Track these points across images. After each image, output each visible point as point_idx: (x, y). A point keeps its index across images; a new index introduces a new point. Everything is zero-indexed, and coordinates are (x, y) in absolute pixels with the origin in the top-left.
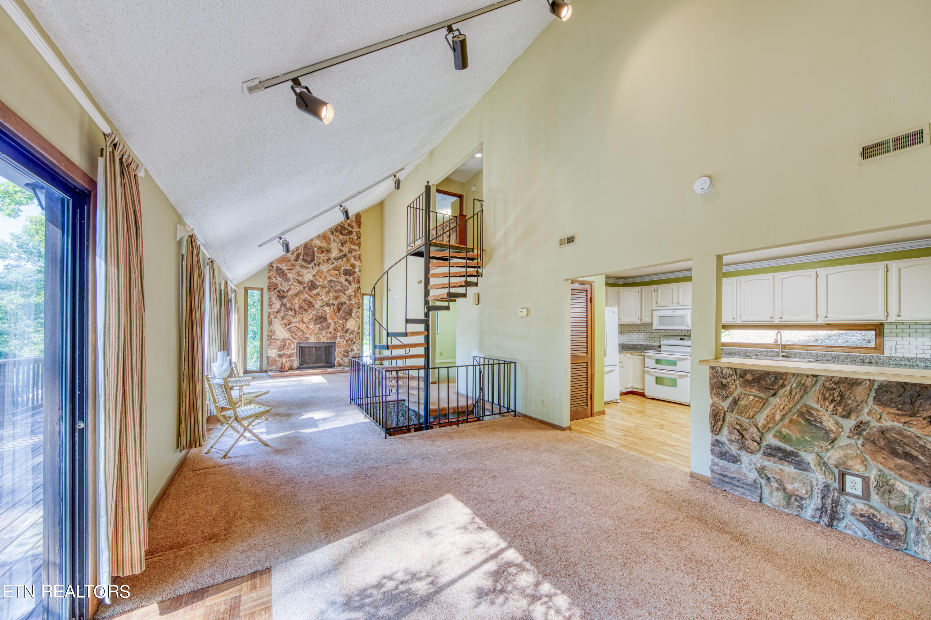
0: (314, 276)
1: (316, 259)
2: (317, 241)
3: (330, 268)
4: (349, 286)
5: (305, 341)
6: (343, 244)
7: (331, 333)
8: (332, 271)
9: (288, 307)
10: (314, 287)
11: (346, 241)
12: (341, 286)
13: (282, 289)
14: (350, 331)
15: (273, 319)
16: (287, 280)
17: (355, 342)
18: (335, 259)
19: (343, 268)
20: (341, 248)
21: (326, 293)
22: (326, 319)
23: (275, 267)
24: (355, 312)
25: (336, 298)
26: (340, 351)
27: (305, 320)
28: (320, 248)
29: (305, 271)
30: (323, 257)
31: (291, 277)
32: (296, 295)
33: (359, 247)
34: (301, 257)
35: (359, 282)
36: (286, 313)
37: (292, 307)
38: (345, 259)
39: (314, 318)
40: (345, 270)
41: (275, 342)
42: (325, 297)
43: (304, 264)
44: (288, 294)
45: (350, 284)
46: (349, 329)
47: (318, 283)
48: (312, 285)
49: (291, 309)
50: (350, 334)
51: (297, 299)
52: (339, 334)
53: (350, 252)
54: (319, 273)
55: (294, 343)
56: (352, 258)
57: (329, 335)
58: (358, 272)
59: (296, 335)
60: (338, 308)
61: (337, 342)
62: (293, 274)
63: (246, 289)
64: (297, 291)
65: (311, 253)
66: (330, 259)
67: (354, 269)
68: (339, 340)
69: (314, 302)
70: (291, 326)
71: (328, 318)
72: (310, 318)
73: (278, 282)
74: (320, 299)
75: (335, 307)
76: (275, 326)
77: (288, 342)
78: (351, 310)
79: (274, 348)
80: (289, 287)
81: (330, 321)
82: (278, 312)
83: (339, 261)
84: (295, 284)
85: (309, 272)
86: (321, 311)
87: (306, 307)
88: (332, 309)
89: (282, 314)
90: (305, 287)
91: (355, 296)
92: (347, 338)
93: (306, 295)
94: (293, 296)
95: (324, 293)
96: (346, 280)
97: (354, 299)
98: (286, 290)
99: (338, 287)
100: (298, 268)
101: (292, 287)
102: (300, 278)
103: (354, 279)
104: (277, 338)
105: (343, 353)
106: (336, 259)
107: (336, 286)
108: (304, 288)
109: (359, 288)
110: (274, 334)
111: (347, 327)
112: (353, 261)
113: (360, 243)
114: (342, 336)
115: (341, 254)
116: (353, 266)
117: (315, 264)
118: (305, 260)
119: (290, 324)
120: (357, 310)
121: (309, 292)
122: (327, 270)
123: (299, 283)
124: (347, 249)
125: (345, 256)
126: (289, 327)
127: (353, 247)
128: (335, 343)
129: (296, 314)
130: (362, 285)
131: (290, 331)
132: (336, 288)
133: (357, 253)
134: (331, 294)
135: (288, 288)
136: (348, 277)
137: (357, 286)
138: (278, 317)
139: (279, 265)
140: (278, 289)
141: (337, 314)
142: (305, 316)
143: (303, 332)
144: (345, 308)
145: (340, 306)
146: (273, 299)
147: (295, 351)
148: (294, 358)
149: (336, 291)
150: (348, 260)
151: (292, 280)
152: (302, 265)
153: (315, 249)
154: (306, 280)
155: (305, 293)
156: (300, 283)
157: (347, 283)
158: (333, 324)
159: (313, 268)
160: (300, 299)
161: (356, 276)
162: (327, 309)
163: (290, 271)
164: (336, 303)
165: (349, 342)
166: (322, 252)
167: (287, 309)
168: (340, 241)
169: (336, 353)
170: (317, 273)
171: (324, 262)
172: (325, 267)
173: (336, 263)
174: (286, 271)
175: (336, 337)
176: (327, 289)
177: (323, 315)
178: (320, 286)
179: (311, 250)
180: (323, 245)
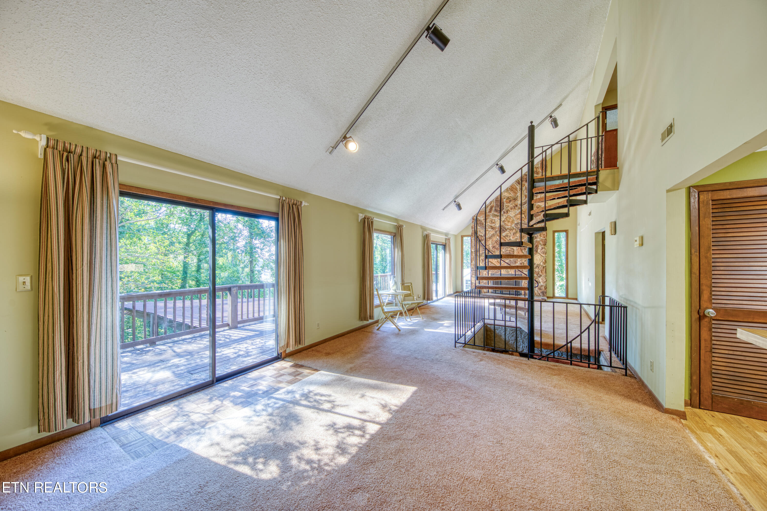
0: (504, 221)
1: (505, 208)
2: (506, 193)
3: (517, 213)
10: (503, 230)
13: (480, 234)
14: (536, 265)
16: (484, 227)
17: (541, 275)
21: (514, 234)
23: (476, 219)
24: (540, 248)
28: (508, 198)
29: (496, 219)
30: (511, 205)
32: (491, 238)
34: (494, 208)
42: (513, 238)
43: (496, 214)
47: (507, 227)
50: (536, 268)
51: (491, 241)
54: (508, 219)
63: (462, 237)
64: (491, 235)
65: (501, 204)
66: (517, 206)
74: (508, 239)
78: (537, 246)
84: (489, 230)
86: (509, 249)
87: (497, 246)
89: (480, 252)
93: (498, 237)
95: (512, 234)
98: (483, 235)
100: (491, 217)
101: (487, 232)
102: (493, 225)
106: (523, 204)
108: (496, 232)
117: (504, 212)
118: (496, 211)
120: (543, 246)
122: (514, 215)
123: (492, 229)
134: (517, 234)
135: (484, 233)
139: (478, 217)
146: (474, 242)
152: (494, 215)
153: (504, 200)
154: (498, 226)
155: (496, 236)
159: (503, 215)
160: (493, 240)
166: (510, 201)
170: (506, 219)
171: (511, 209)
172: (513, 213)
174: (483, 221)
176: (514, 231)
177: (511, 252)
178: (508, 228)
179: (501, 202)
180: (511, 196)
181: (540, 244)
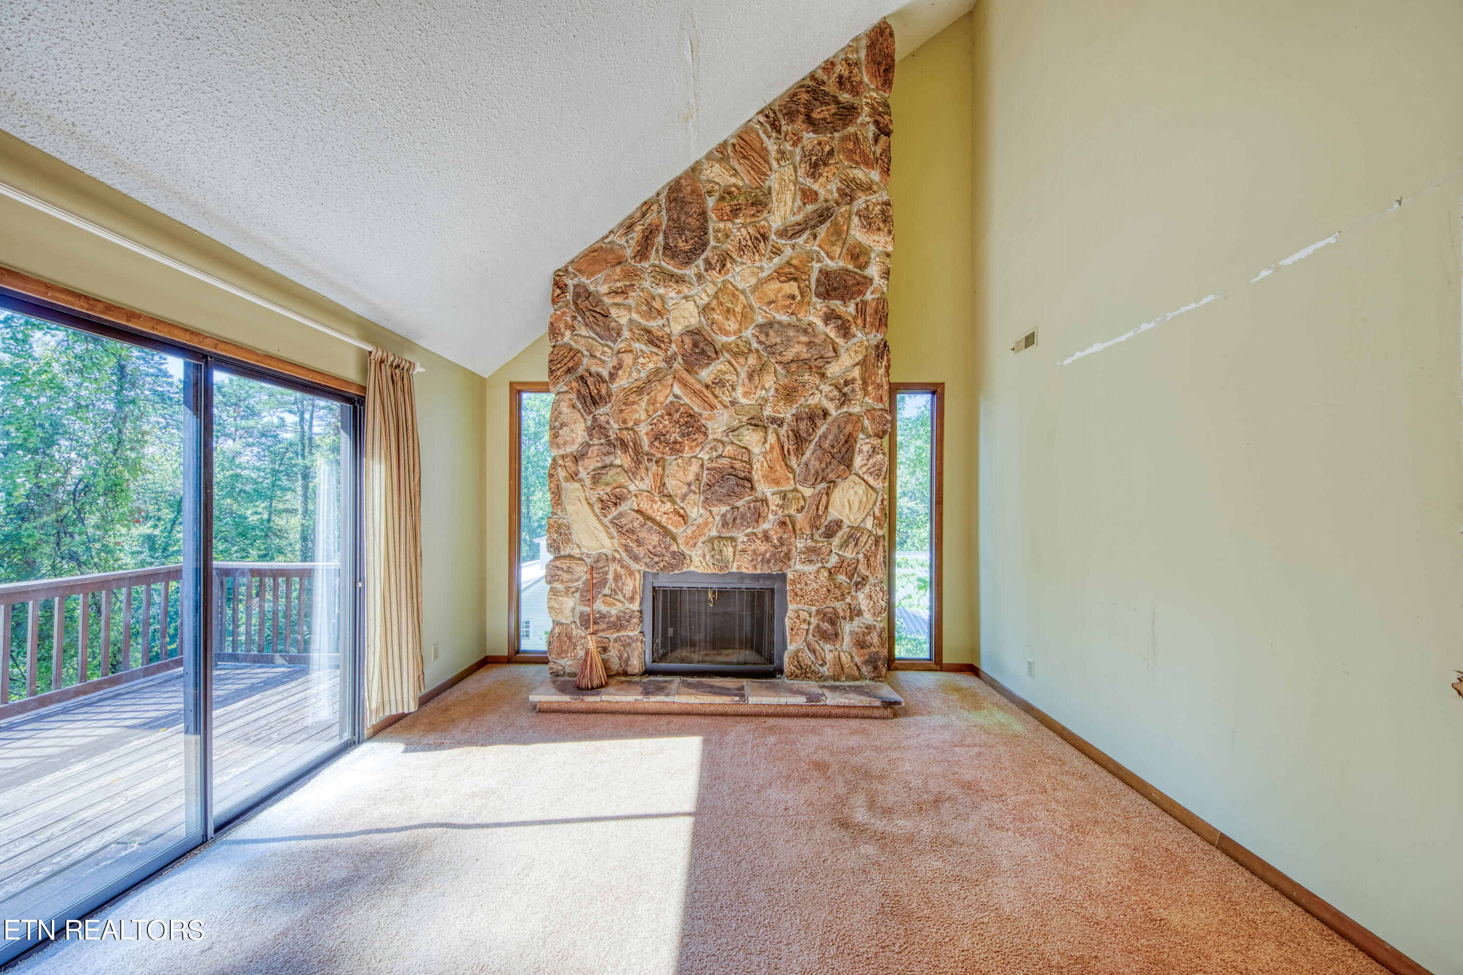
0: (705, 310)
1: (712, 243)
2: (717, 168)
3: (765, 274)
4: (840, 341)
5: (673, 567)
6: (815, 167)
7: (766, 538)
8: (776, 285)
9: (613, 437)
10: (703, 352)
11: (831, 153)
12: (810, 344)
13: (593, 369)
14: (845, 529)
15: (564, 485)
16: (611, 333)
17: (865, 579)
18: (783, 233)
19: (816, 266)
20: (809, 182)
21: (750, 377)
22: (750, 480)
23: (571, 288)
24: (866, 448)
25: (789, 394)
26: (804, 615)
27: (672, 484)
28: (727, 194)
29: (671, 293)
30: (740, 229)
31: (623, 321)
32: (640, 391)
33: (886, 171)
34: (660, 238)
35: (882, 320)
36: (608, 460)
37: (627, 436)
38: (823, 231)
39: (705, 480)
40: (825, 273)
41: (569, 571)
42: (746, 394)
43: (670, 267)
44: (615, 387)
45: (845, 331)
46: (839, 524)
47: (721, 339)
48: (695, 345)
49: (624, 445)
50: (844, 545)
51: (644, 405)
52: (800, 544)
53: (847, 195)
54: (724, 299)
55: (631, 573)
56: (856, 220)
57: (762, 547)
58: (877, 281)
59: (639, 543)
60: (797, 433)
61: (790, 576)
62: (629, 308)
63: (515, 391)
64: (643, 375)
65: (693, 222)
66: (765, 237)
67: (864, 266)
68: (799, 567)
69: (706, 414)
70: (624, 507)
71: (756, 476)
72: (691, 477)
73: (580, 345)
74: (726, 400)
75: (783, 431)
76: (569, 508)
77: (613, 567)
78: (849, 442)
79: (567, 589)
80: (614, 362)
81: (764, 489)
82: (577, 458)
83: (800, 241)
84: (637, 346)
85: (686, 298)
86: (729, 450)
87: (675, 436)
88: (772, 438)
89: (591, 464)
90: (674, 357)
91: (865, 383)
92: (834, 560)
93: (677, 389)
94: (628, 392)
95: (743, 375)
96: (830, 317)
97: (860, 395)
98: (605, 374)
99: (797, 350)
100: (647, 284)
101: (628, 359)
102: (653, 324)
103: (861, 309)
104: (576, 552)
105: (814, 621)
106: (790, 232)
107: (788, 342)
108: (669, 360)
109: (882, 350)
110: (568, 541)
111: (834, 514)
112: (858, 234)
113: (887, 151)
114: (812, 554)
115: (810, 208)
116: (858, 255)
117: (707, 262)
118: (670, 251)
119: (618, 500)
120: (876, 441)
121: (685, 375)
122: (753, 281)
123: (651, 342)
124: (833, 187)
125: (823, 215)
126: (614, 512)
127: (859, 174)
128: (783, 577)
129: (638, 462)
130: (894, 334)
131: (619, 527)
132: (790, 355)
133: (873, 198)
134: (769, 381)
135: (612, 362)
136: (836, 304)
137: (875, 338)
138: (583, 474)
139: (583, 279)
140: (581, 371)
141: (793, 462)
142: (671, 469)
143: (666, 532)
144: (824, 436)
145: (803, 426)
146: (565, 408)
147: (636, 606)
148: (633, 633)
149: (786, 365)
150: (838, 233)
151: (626, 334)
152: (663, 271)
153: (711, 202)
154: (677, 329)
155: (669, 379)
156: (653, 340)
157: (831, 331)
158: (774, 501)
159: (699, 277)
160: (653, 402)
161: (869, 297)
162: (751, 438)
163: (619, 299)
164: (788, 413)
165: (842, 578)
166: (736, 211)
167: (609, 443)
168: (806, 155)
169: (787, 622)
170: (716, 296)
171: (741, 249)
172: (747, 272)
173: (788, 252)
174: (607, 300)
175: (788, 556)
176: (752, 360)
177: (738, 465)
178: (726, 347)
179: (694, 209)
180: (740, 183)
181: (863, 429)
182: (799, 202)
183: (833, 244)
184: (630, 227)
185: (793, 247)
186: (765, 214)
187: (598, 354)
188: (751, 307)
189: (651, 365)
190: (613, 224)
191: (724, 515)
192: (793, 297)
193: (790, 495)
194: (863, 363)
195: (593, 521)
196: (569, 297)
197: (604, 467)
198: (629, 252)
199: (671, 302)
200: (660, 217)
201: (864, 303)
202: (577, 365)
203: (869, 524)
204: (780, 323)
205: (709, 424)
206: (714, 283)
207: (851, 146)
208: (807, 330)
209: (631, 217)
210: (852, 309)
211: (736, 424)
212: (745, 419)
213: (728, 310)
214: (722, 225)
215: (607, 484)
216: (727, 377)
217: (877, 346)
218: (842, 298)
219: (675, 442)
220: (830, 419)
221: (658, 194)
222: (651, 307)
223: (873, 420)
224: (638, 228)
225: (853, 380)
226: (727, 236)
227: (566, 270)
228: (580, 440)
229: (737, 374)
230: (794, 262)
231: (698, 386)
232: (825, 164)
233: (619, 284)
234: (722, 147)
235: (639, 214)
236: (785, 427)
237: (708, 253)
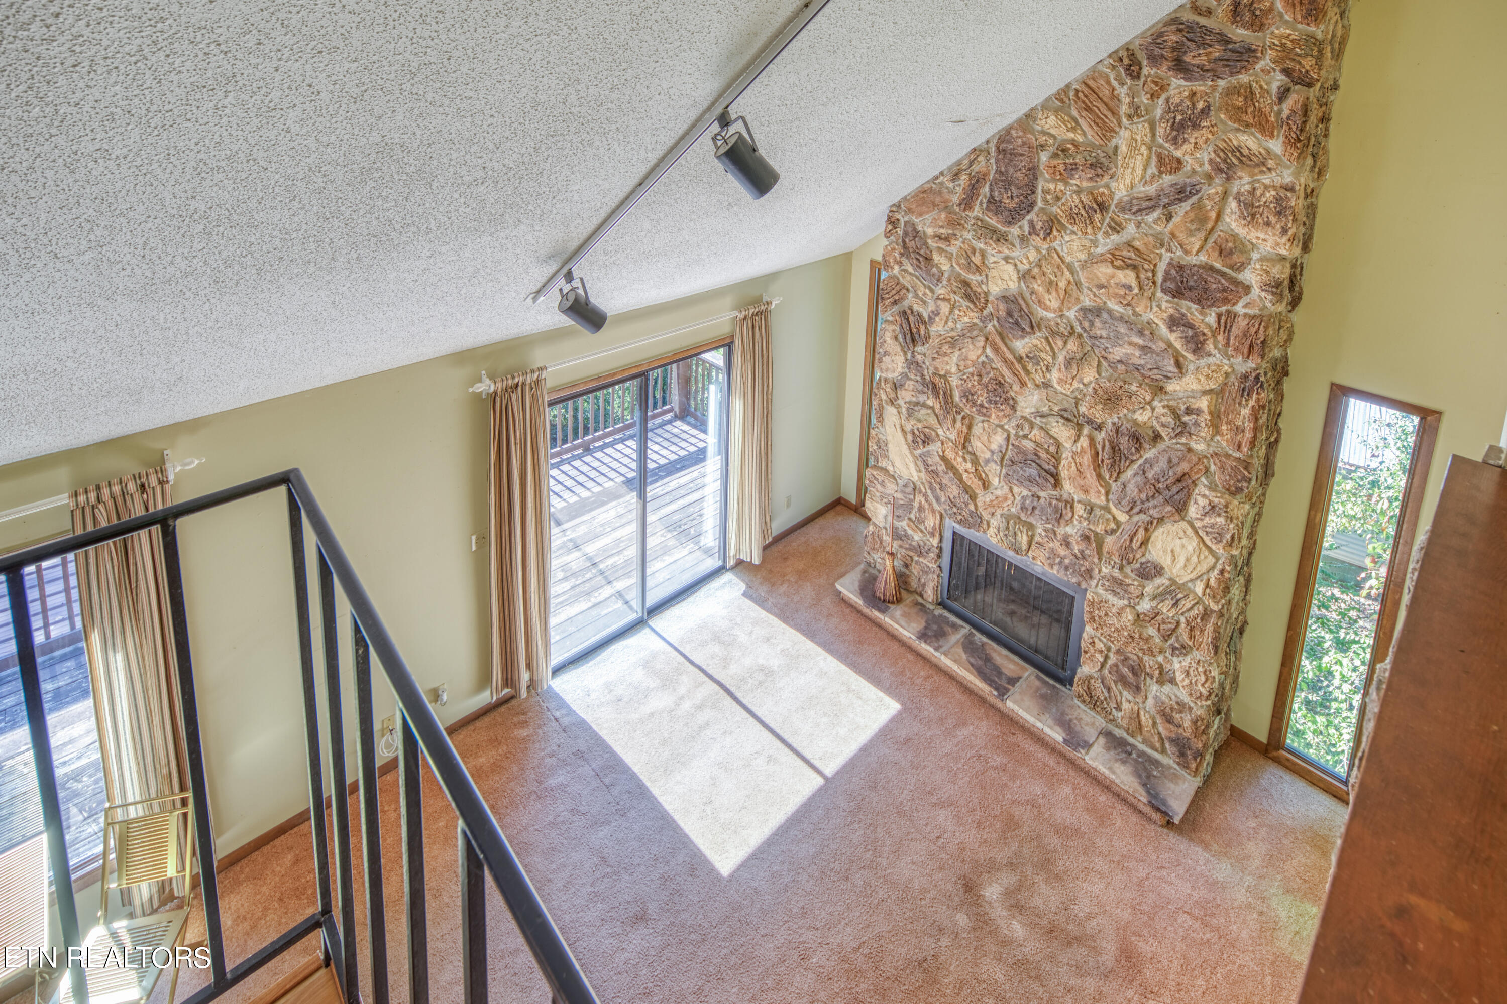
0: (1025, 277)
1: (1040, 204)
3: (1099, 250)
4: (1189, 355)
6: (1180, 129)
7: (1067, 543)
8: (1108, 269)
9: (927, 378)
10: (1018, 322)
11: (1205, 112)
12: (1144, 349)
13: (916, 308)
14: (1165, 580)
15: (884, 407)
16: (934, 276)
17: (1185, 648)
18: (1124, 208)
19: (1167, 256)
20: (1172, 145)
21: (1069, 363)
22: (1053, 475)
23: (902, 226)
24: (1202, 502)
25: (1109, 399)
26: (1100, 645)
27: (976, 445)
28: (1062, 150)
29: (993, 252)
30: (1074, 194)
31: (945, 267)
32: (953, 343)
33: (1295, 142)
34: (987, 189)
35: (1253, 347)
36: (922, 398)
37: (939, 382)
38: (1182, 210)
39: (1008, 455)
40: (1178, 267)
41: (885, 483)
42: (1060, 381)
43: (994, 222)
44: (932, 331)
45: (1197, 345)
46: (1159, 571)
47: (1039, 313)
48: (1009, 314)
49: (936, 389)
50: (1161, 596)
51: (955, 359)
52: (1105, 569)
53: (1225, 170)
54: (1046, 271)
55: (933, 511)
56: (1233, 205)
57: (1062, 551)
58: (1255, 295)
59: (942, 487)
60: (1115, 449)
61: (1089, 595)
62: (950, 257)
63: (874, 267)
64: (957, 327)
65: (1020, 177)
66: (1102, 207)
67: (1238, 268)
68: (1101, 592)
69: (1016, 387)
70: (931, 448)
71: (1063, 474)
72: (995, 447)
73: (906, 281)
74: (1039, 380)
75: (1100, 436)
76: (889, 428)
77: (919, 498)
78: (1183, 482)
79: (882, 498)
80: (933, 307)
81: (1070, 491)
82: (899, 385)
83: (1150, 218)
84: (954, 297)
85: (1006, 259)
86: (1037, 434)
87: (982, 399)
88: (1086, 441)
89: (908, 395)
90: (988, 319)
91: (1218, 419)
92: (1145, 607)
93: (989, 352)
94: (942, 340)
95: (1061, 359)
96: (1179, 322)
97: (1205, 432)
98: (926, 316)
99: (1130, 350)
100: (969, 236)
101: (945, 307)
102: (974, 278)
103: (1226, 322)
104: (890, 469)
105: (1112, 658)
106: (1136, 207)
107: (1119, 340)
108: (984, 320)
110: (884, 457)
111: (1153, 555)
112: (1232, 225)
113: (1298, 113)
114: (1117, 586)
115: (1168, 179)
116: (1232, 251)
117: (1032, 225)
118: (993, 205)
119: (927, 439)
121: (999, 341)
122: (1083, 256)
123: (968, 297)
124: (1206, 155)
125: (1182, 193)
126: (922, 449)
127: (1249, 141)
128: (1080, 594)
129: (947, 411)
131: (926, 464)
132: (1119, 354)
133: (1264, 180)
134: (1089, 375)
135: (931, 307)
136: (1190, 308)
137: (1242, 365)
138: (900, 403)
139: (913, 218)
140: (905, 306)
141: (1109, 475)
142: (977, 429)
143: (967, 489)
144: (1150, 463)
145: (1124, 442)
146: (889, 338)
147: (935, 542)
148: (931, 564)
150: (1202, 220)
151: (946, 281)
152: (986, 227)
153: (1043, 156)
154: (995, 289)
155: (980, 342)
156: (970, 294)
157: (1175, 339)
158: (1081, 510)
159: (1022, 240)
160: (964, 358)
161: (1238, 311)
162: (1063, 432)
163: (942, 245)
164: (1108, 420)
166: (1072, 169)
167: (924, 383)
168: (1171, 109)
169: (1083, 641)
170: (1039, 264)
171: (1072, 217)
172: (1076, 244)
173: (1132, 229)
174: (932, 243)
175: (1089, 575)
176: (1073, 345)
177: (1043, 455)
178: (1044, 322)
179: (1023, 162)
180: (1080, 139)
181: (1206, 474)
182: (1153, 169)
183: (1191, 233)
184: (956, 176)
185: (1138, 225)
186: (1106, 179)
187: (920, 294)
188: (1078, 285)
189: (966, 320)
190: (943, 166)
191: (1024, 498)
192: (1130, 288)
193: (1098, 512)
194: (1218, 393)
195: (905, 450)
196: (900, 232)
197: (917, 404)
198: (955, 199)
199: (992, 259)
200: (988, 165)
201: (1232, 316)
202: (902, 299)
203: (1199, 588)
204: (1110, 312)
205: (1020, 398)
206: (1038, 250)
207: (1240, 102)
208: (1146, 330)
209: (959, 163)
210: (1211, 319)
211: (1045, 409)
212: (1056, 408)
213: (1051, 282)
214: (1052, 186)
215: (919, 421)
216: (1043, 355)
217: (1245, 377)
218: (1198, 302)
219: (982, 406)
220: (1161, 446)
221: (988, 142)
222: (970, 262)
223: (1222, 468)
224: (964, 177)
225: (1198, 412)
226: (1058, 199)
227: (898, 206)
228: (900, 370)
229: (1054, 356)
230: (1137, 244)
231: (1010, 357)
232: (1195, 126)
233: (942, 231)
234: (1062, 95)
235: (966, 162)
236: (1103, 434)
237: (1032, 216)
